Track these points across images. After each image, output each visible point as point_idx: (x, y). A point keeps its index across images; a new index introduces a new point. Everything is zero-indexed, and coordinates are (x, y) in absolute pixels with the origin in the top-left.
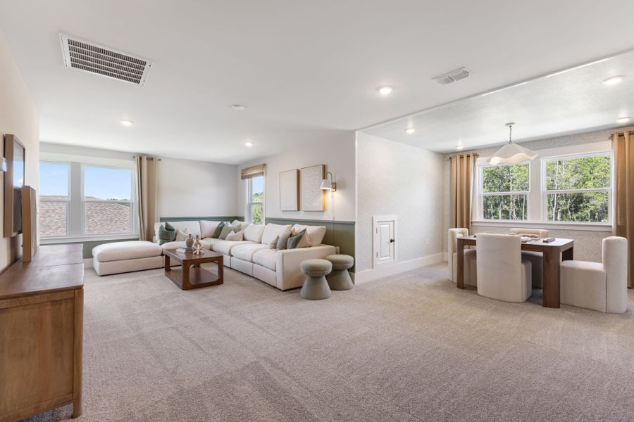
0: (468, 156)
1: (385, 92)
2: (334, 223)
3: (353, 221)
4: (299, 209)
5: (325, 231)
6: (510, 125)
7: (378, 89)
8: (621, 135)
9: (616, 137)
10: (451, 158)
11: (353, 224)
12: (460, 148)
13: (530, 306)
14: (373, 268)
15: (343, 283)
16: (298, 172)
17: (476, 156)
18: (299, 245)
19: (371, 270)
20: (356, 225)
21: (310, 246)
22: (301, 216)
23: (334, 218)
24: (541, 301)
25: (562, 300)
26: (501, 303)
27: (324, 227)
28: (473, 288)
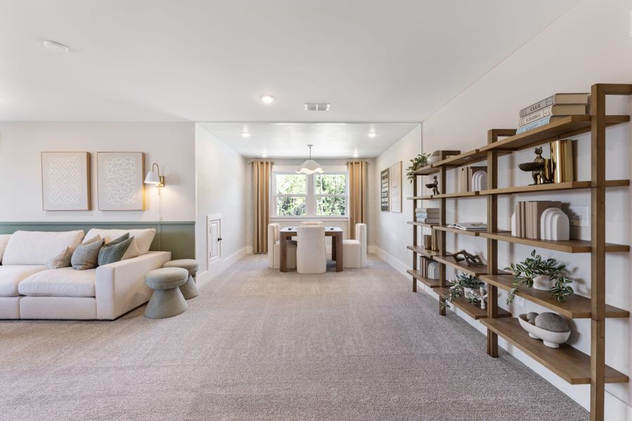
0: (267, 163)
1: (267, 100)
2: (162, 224)
3: (193, 220)
4: (90, 208)
5: (154, 234)
6: (310, 146)
7: (262, 96)
8: (352, 164)
9: (349, 165)
10: (253, 163)
11: (192, 224)
12: (265, 155)
13: (331, 274)
14: (207, 269)
15: (191, 290)
16: (89, 156)
17: (272, 163)
18: (126, 254)
19: (206, 271)
20: (196, 226)
21: (137, 256)
22: (96, 216)
23: (161, 218)
24: (335, 269)
25: (344, 266)
26: (312, 275)
27: (154, 230)
28: (295, 269)
